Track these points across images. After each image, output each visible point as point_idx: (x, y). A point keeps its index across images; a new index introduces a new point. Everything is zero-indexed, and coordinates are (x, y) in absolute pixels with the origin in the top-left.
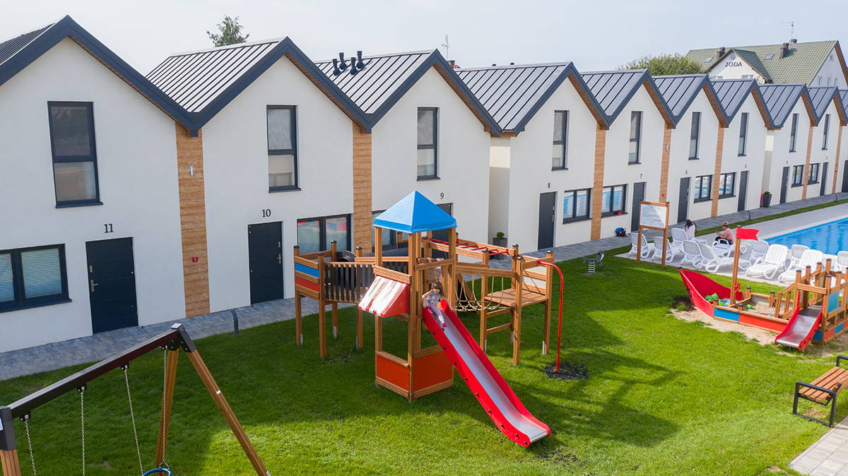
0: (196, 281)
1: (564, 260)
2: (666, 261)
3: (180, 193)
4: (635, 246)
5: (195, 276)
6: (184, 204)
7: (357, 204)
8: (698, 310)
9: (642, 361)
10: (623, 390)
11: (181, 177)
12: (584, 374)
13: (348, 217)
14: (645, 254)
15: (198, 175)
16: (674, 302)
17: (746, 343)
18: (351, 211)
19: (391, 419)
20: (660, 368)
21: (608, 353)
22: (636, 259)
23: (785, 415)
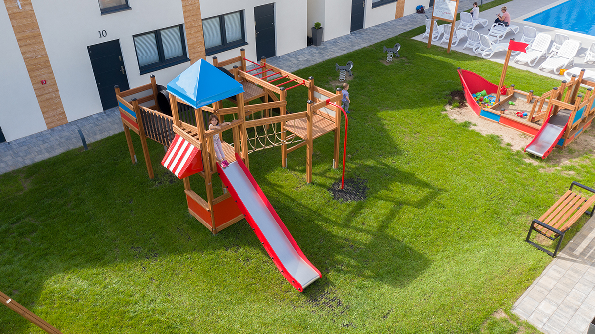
0: (49, 99)
1: (369, 44)
2: (452, 45)
3: (13, 26)
4: (428, 30)
5: (47, 96)
6: (20, 36)
7: (187, 15)
8: (469, 106)
9: (412, 175)
10: (392, 215)
11: (10, 12)
12: (363, 192)
13: (181, 26)
14: (435, 38)
15: (28, 8)
16: (450, 97)
17: (501, 148)
18: (183, 22)
19: (195, 255)
20: (426, 185)
21: (387, 165)
22: (428, 42)
23: (519, 244)
